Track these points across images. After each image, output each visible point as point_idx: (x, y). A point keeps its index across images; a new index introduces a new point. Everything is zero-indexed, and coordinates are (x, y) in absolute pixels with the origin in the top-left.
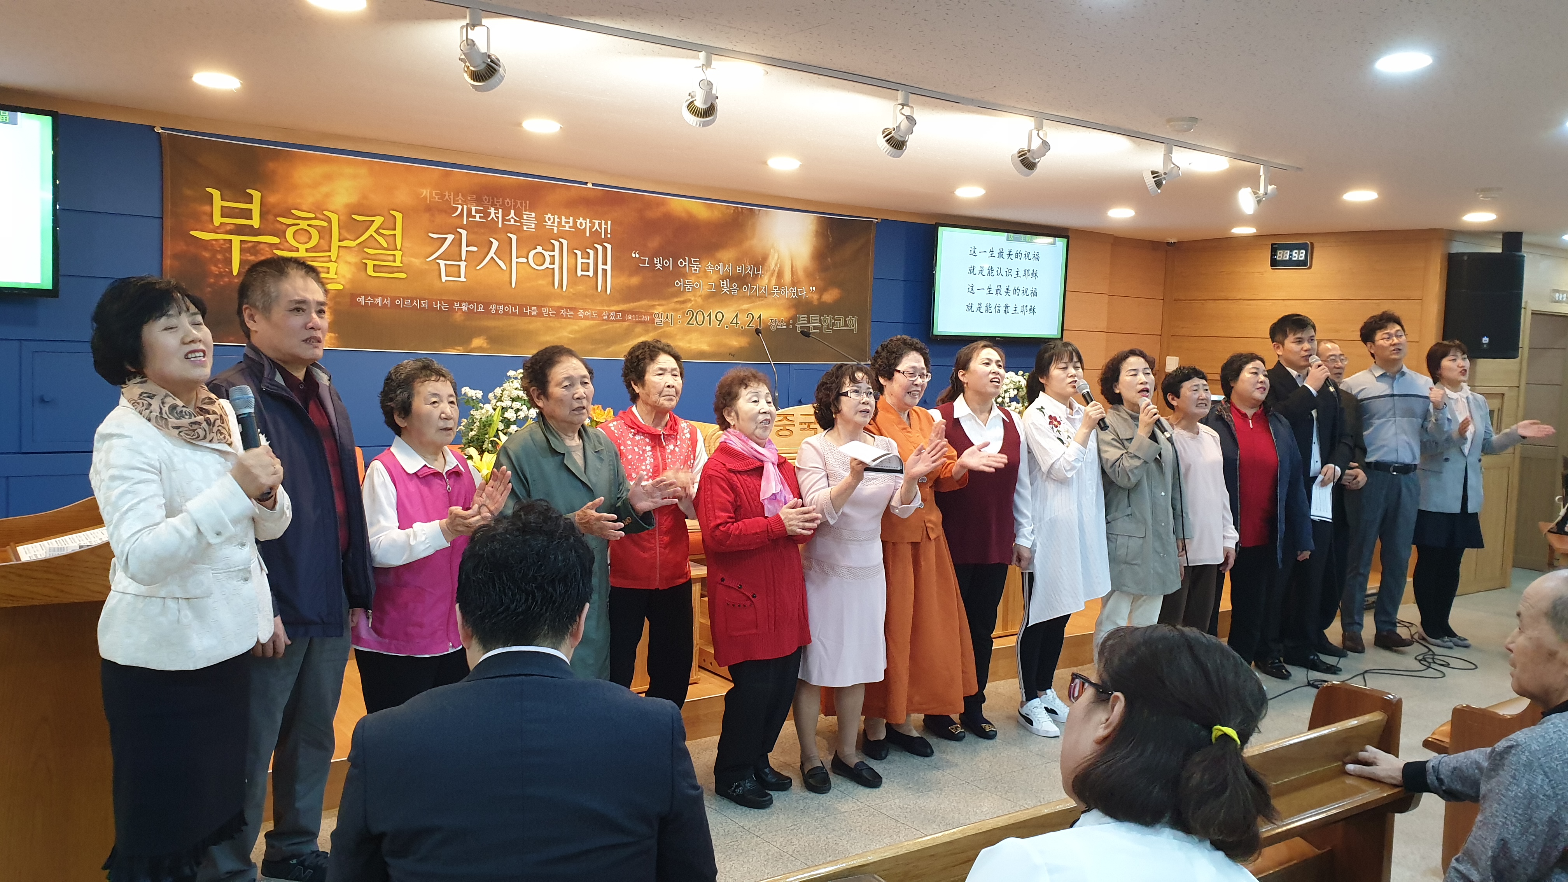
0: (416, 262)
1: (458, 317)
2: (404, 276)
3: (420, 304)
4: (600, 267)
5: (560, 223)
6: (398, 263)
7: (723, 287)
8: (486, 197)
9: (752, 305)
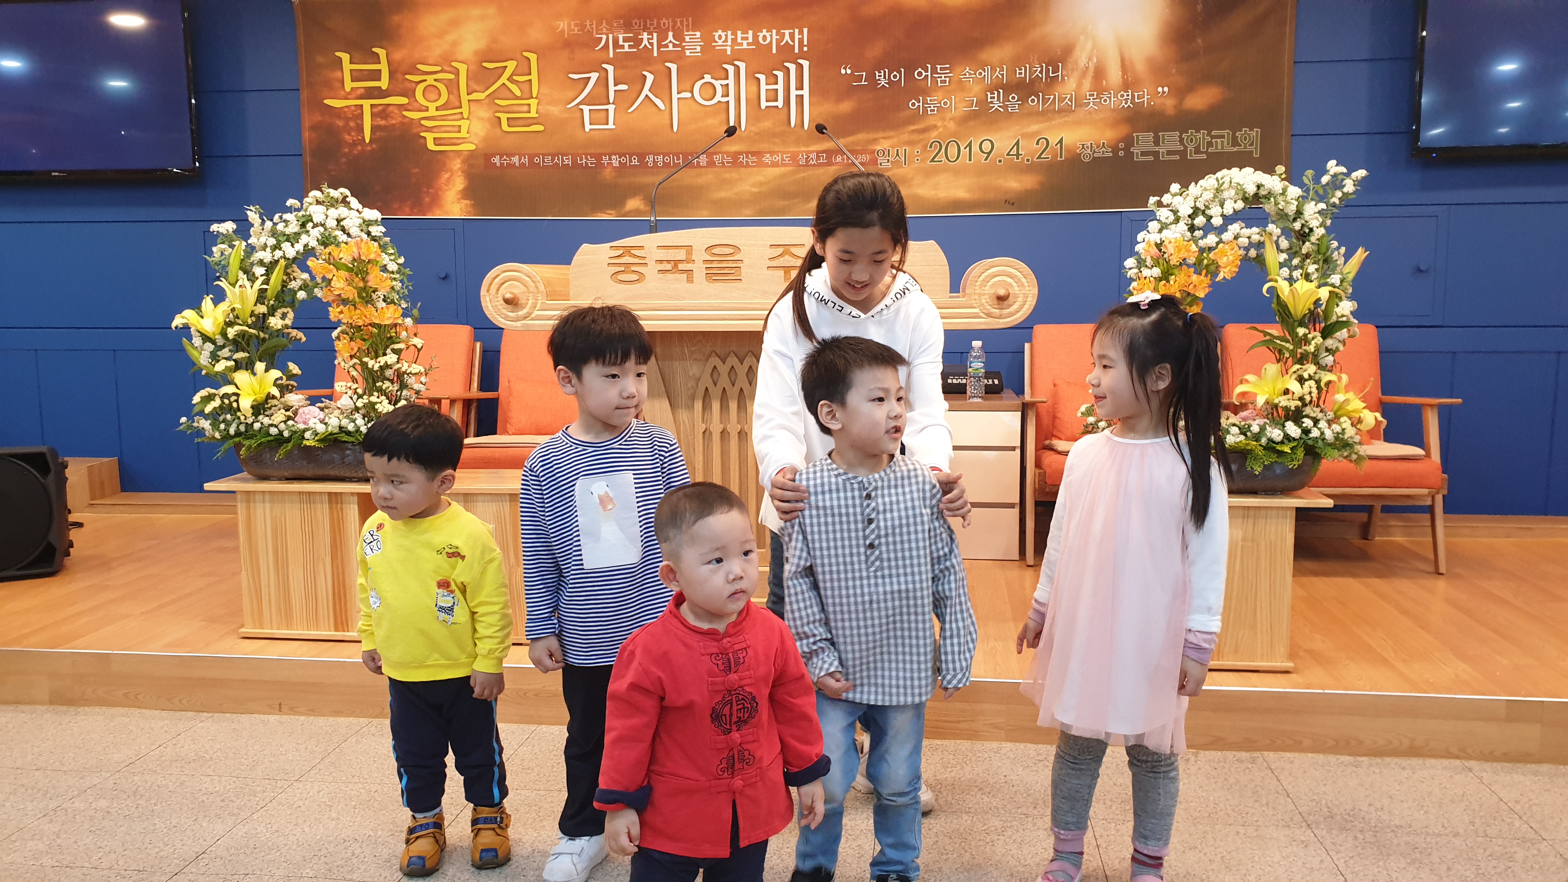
0: (555, 110)
1: (608, 173)
2: (540, 128)
3: (563, 161)
4: (794, 93)
5: (734, 41)
6: (533, 114)
7: (992, 103)
8: (636, 20)
9: (1046, 125)
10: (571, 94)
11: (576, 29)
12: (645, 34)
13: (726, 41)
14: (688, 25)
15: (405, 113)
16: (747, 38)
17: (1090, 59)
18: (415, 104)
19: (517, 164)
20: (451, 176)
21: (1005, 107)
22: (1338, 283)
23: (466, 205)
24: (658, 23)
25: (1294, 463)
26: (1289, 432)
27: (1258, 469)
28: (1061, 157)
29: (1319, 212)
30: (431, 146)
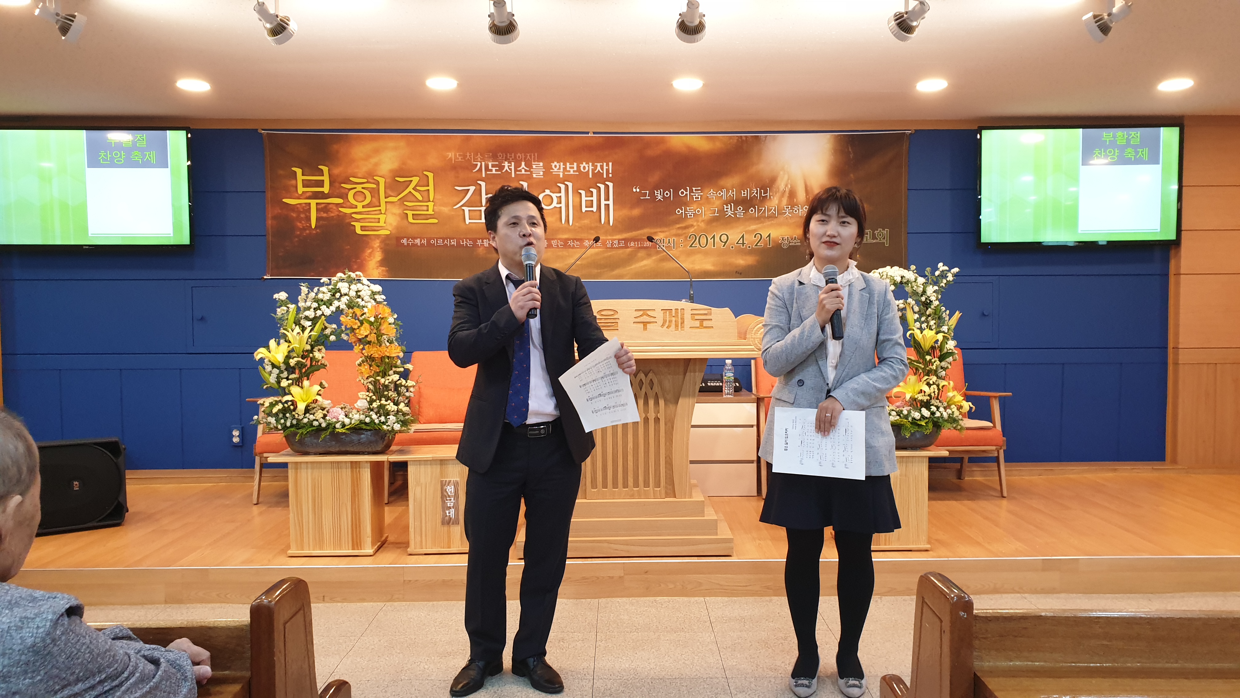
0: (445, 210)
1: (480, 251)
2: (435, 221)
3: (450, 242)
4: (603, 202)
5: (565, 169)
6: (431, 212)
7: (727, 211)
8: (500, 154)
9: (760, 225)
10: (456, 199)
11: (460, 158)
12: (506, 163)
13: (559, 169)
14: (534, 159)
15: (340, 209)
16: (573, 168)
17: (786, 185)
18: (348, 204)
19: (419, 244)
20: (372, 251)
21: (735, 214)
22: (946, 331)
23: (383, 270)
24: (515, 156)
25: (927, 431)
26: (924, 414)
27: (908, 435)
28: (769, 245)
29: (934, 292)
30: (359, 231)
